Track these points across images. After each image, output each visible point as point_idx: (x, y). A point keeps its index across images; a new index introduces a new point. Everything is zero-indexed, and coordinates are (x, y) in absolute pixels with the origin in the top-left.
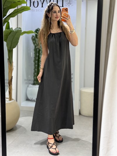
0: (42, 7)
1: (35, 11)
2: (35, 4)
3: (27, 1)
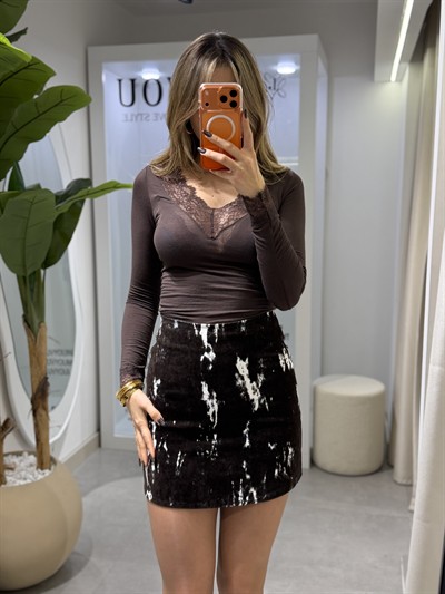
1: (152, 117)
2: (148, 91)
3: (120, 81)
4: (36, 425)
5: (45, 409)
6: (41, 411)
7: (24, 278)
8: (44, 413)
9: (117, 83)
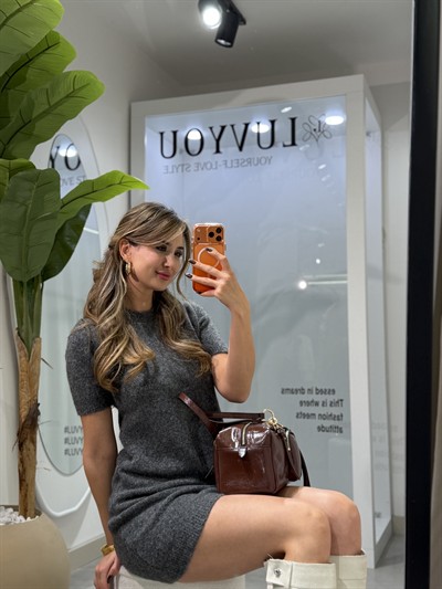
0: (218, 151)
2: (190, 143)
3: (162, 134)
4: (22, 461)
5: (34, 442)
6: (28, 443)
7: (21, 283)
8: (31, 447)
9: (159, 136)
